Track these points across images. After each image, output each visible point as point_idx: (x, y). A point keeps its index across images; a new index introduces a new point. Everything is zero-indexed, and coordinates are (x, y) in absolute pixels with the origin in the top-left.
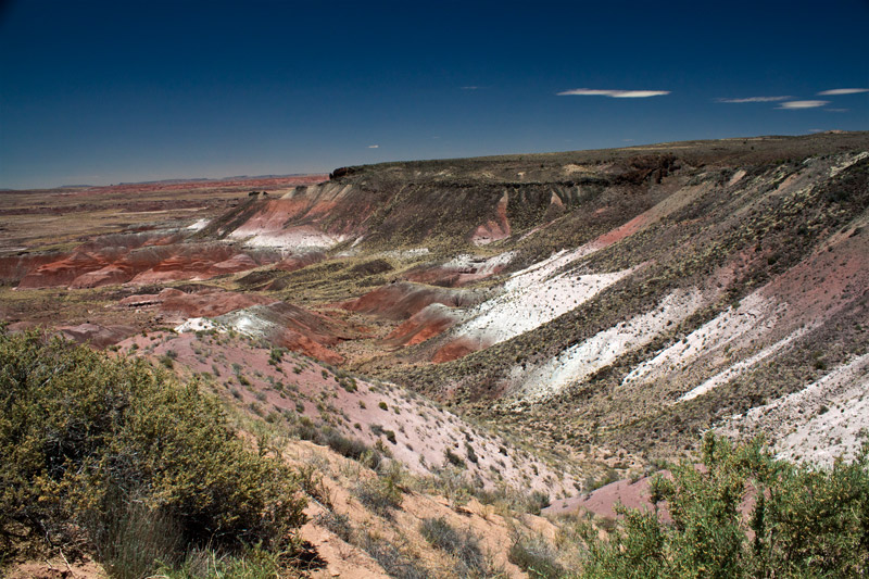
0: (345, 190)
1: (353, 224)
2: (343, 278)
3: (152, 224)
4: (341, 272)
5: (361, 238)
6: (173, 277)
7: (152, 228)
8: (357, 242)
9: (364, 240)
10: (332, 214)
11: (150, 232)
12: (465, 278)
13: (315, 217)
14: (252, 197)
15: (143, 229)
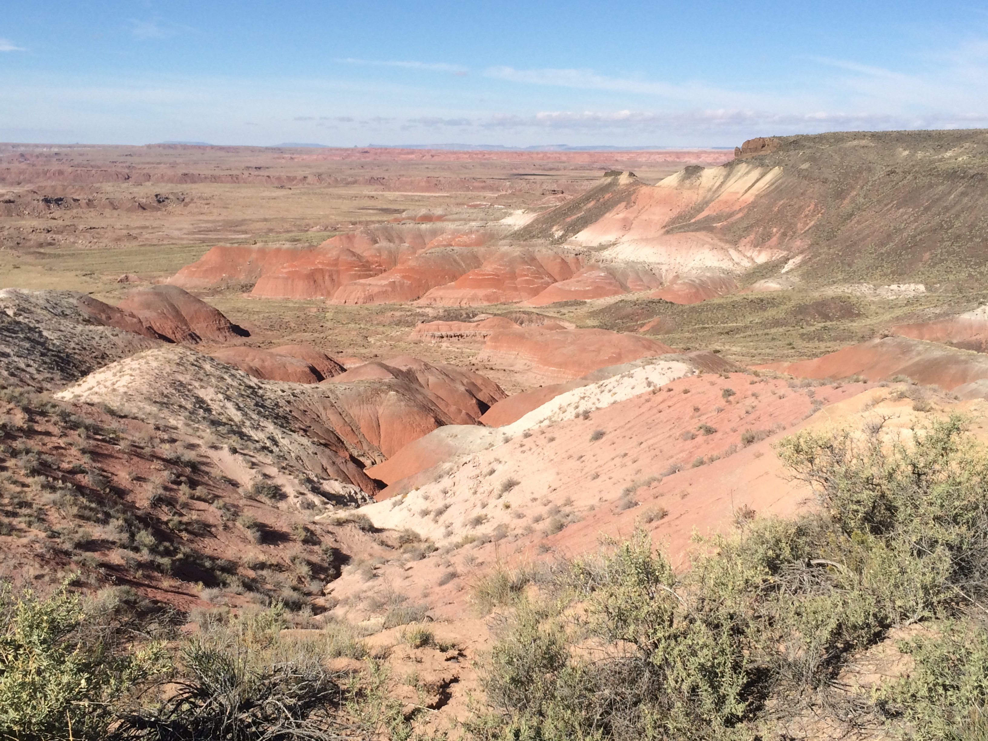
0: (769, 177)
1: (784, 234)
3: (439, 211)
5: (798, 259)
6: (488, 298)
7: (440, 218)
8: (790, 265)
9: (804, 263)
10: (746, 216)
11: (439, 225)
13: (718, 218)
14: (609, 180)
15: (427, 218)
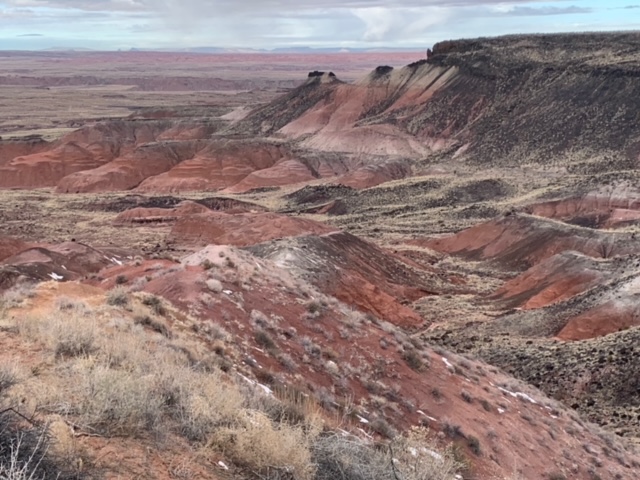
0: (447, 74)
1: (456, 126)
2: (434, 204)
4: (433, 195)
5: (465, 148)
6: (195, 187)
7: (171, 115)
8: (459, 152)
9: (470, 150)
10: (426, 110)
11: (166, 120)
12: (620, 215)
14: (313, 79)
